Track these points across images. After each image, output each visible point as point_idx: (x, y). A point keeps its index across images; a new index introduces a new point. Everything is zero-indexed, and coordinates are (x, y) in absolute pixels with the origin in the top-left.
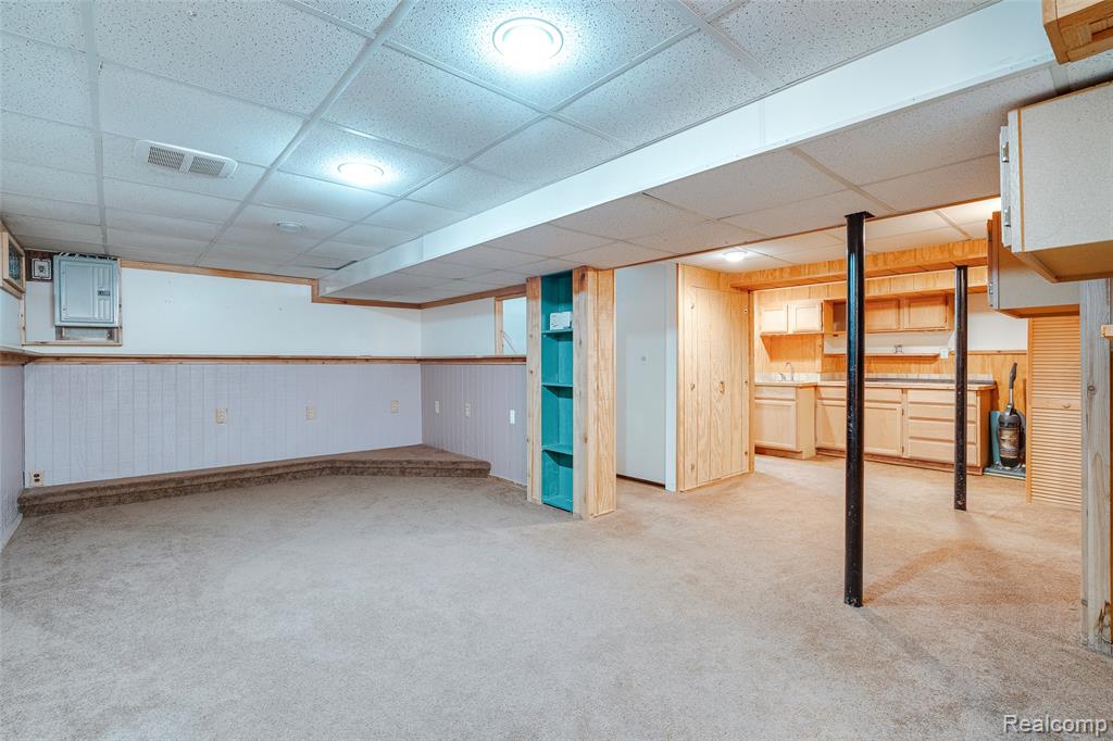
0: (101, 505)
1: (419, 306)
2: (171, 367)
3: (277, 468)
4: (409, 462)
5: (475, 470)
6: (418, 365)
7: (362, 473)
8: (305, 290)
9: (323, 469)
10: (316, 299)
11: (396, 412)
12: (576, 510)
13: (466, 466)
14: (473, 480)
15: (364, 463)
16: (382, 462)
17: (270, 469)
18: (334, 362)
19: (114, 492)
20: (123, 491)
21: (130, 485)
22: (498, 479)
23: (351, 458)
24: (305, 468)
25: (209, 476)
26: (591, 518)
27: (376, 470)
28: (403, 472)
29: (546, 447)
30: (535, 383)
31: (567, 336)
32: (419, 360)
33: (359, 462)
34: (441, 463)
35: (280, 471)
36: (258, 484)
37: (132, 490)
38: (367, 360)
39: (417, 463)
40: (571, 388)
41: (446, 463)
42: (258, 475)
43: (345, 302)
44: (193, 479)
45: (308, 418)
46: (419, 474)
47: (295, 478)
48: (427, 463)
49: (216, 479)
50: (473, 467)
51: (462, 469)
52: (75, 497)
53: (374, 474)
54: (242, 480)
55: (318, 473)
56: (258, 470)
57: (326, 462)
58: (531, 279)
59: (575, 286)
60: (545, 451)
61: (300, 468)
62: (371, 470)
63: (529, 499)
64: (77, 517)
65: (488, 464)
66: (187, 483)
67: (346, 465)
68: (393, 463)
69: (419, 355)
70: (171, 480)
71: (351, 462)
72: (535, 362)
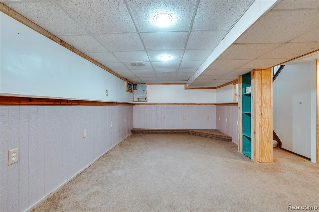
0: (143, 134)
1: (215, 88)
2: (155, 106)
3: (175, 131)
4: (207, 134)
5: (227, 139)
6: (215, 106)
7: (195, 135)
8: (183, 86)
9: (186, 133)
10: (186, 88)
11: (208, 119)
12: (252, 158)
13: (224, 138)
14: (225, 142)
15: (196, 132)
16: (200, 133)
17: (174, 131)
18: (190, 105)
19: (145, 131)
20: (146, 131)
21: (147, 130)
22: (234, 143)
23: (194, 131)
24: (182, 132)
25: (161, 130)
26: (258, 162)
27: (199, 135)
28: (206, 137)
29: (244, 134)
30: (240, 112)
31: (249, 95)
32: (215, 104)
33: (194, 132)
34: (216, 135)
35: (176, 132)
36: (171, 134)
37: (148, 131)
38: (199, 104)
39: (210, 134)
40: (250, 114)
41: (218, 136)
42: (171, 132)
43: (193, 89)
44: (158, 131)
45: (184, 119)
46: (210, 138)
47: (179, 134)
48: (212, 135)
49: (162, 131)
50: (226, 138)
51: (223, 138)
52: (139, 131)
53: (198, 136)
54: (168, 132)
55: (185, 133)
56: (171, 131)
57: (187, 131)
58: (239, 76)
59: (251, 77)
60: (243, 135)
61: (180, 132)
62: (197, 135)
63: (239, 151)
64: (138, 135)
65: (231, 138)
66: (157, 131)
67: (192, 132)
68: (203, 133)
69: (215, 102)
70: (155, 130)
71: (193, 132)
72: (240, 105)
